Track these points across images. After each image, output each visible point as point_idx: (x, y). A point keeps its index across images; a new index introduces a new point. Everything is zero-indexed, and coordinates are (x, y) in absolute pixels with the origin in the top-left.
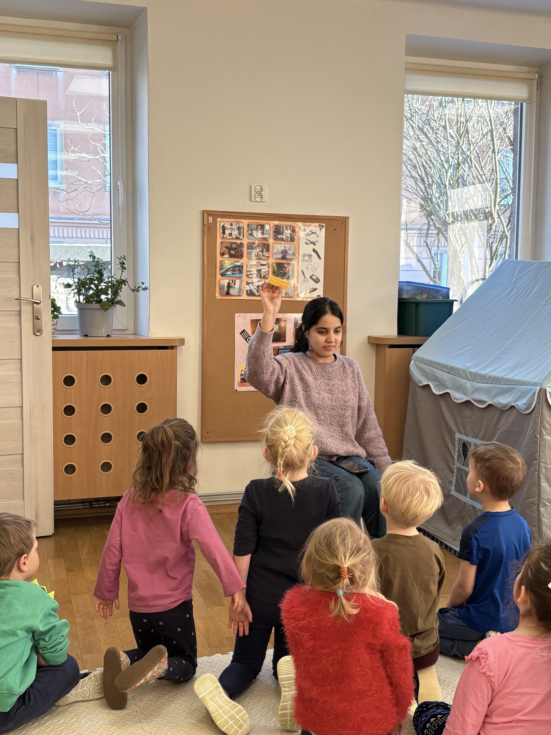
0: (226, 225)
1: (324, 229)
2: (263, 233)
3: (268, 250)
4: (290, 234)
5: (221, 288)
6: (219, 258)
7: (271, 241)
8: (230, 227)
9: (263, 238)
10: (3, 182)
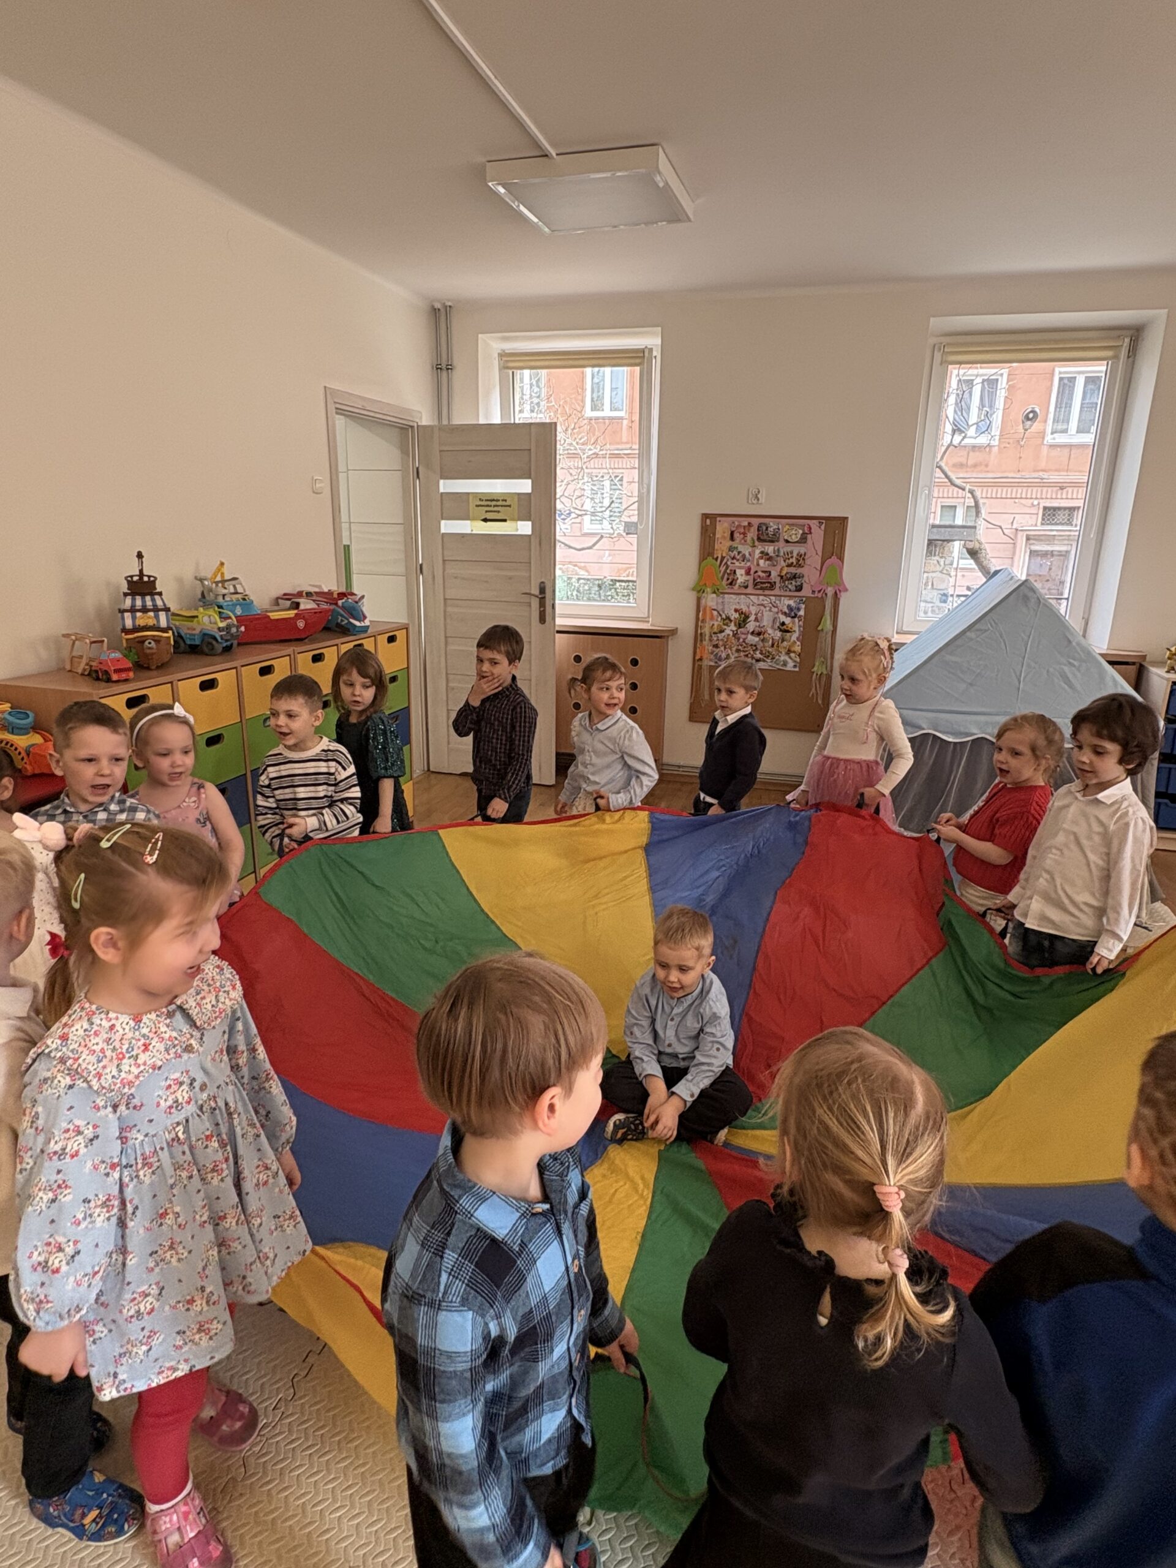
10: (521, 496)
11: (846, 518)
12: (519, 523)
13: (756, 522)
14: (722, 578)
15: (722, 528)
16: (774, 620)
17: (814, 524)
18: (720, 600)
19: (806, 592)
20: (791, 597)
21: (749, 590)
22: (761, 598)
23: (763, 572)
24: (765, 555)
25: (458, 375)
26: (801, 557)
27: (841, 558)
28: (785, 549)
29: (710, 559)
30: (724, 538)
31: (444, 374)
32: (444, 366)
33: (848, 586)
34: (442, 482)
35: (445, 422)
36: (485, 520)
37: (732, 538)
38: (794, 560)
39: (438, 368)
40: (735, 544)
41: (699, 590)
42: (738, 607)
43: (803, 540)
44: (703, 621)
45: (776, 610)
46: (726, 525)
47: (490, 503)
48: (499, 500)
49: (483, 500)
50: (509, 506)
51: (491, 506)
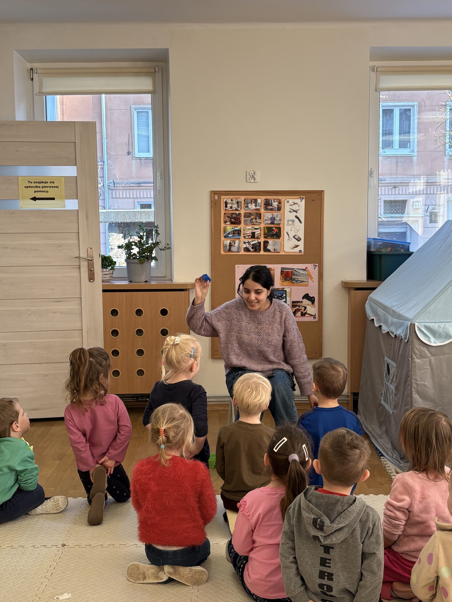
0: (227, 201)
1: (304, 200)
2: (256, 206)
3: (260, 218)
4: (277, 205)
5: (225, 246)
6: (223, 225)
7: (262, 211)
8: (231, 202)
9: (256, 209)
10: (67, 179)
12: (66, 200)
36: (34, 199)
47: (38, 185)
48: (47, 182)
49: (31, 183)
50: (56, 187)
51: (40, 187)
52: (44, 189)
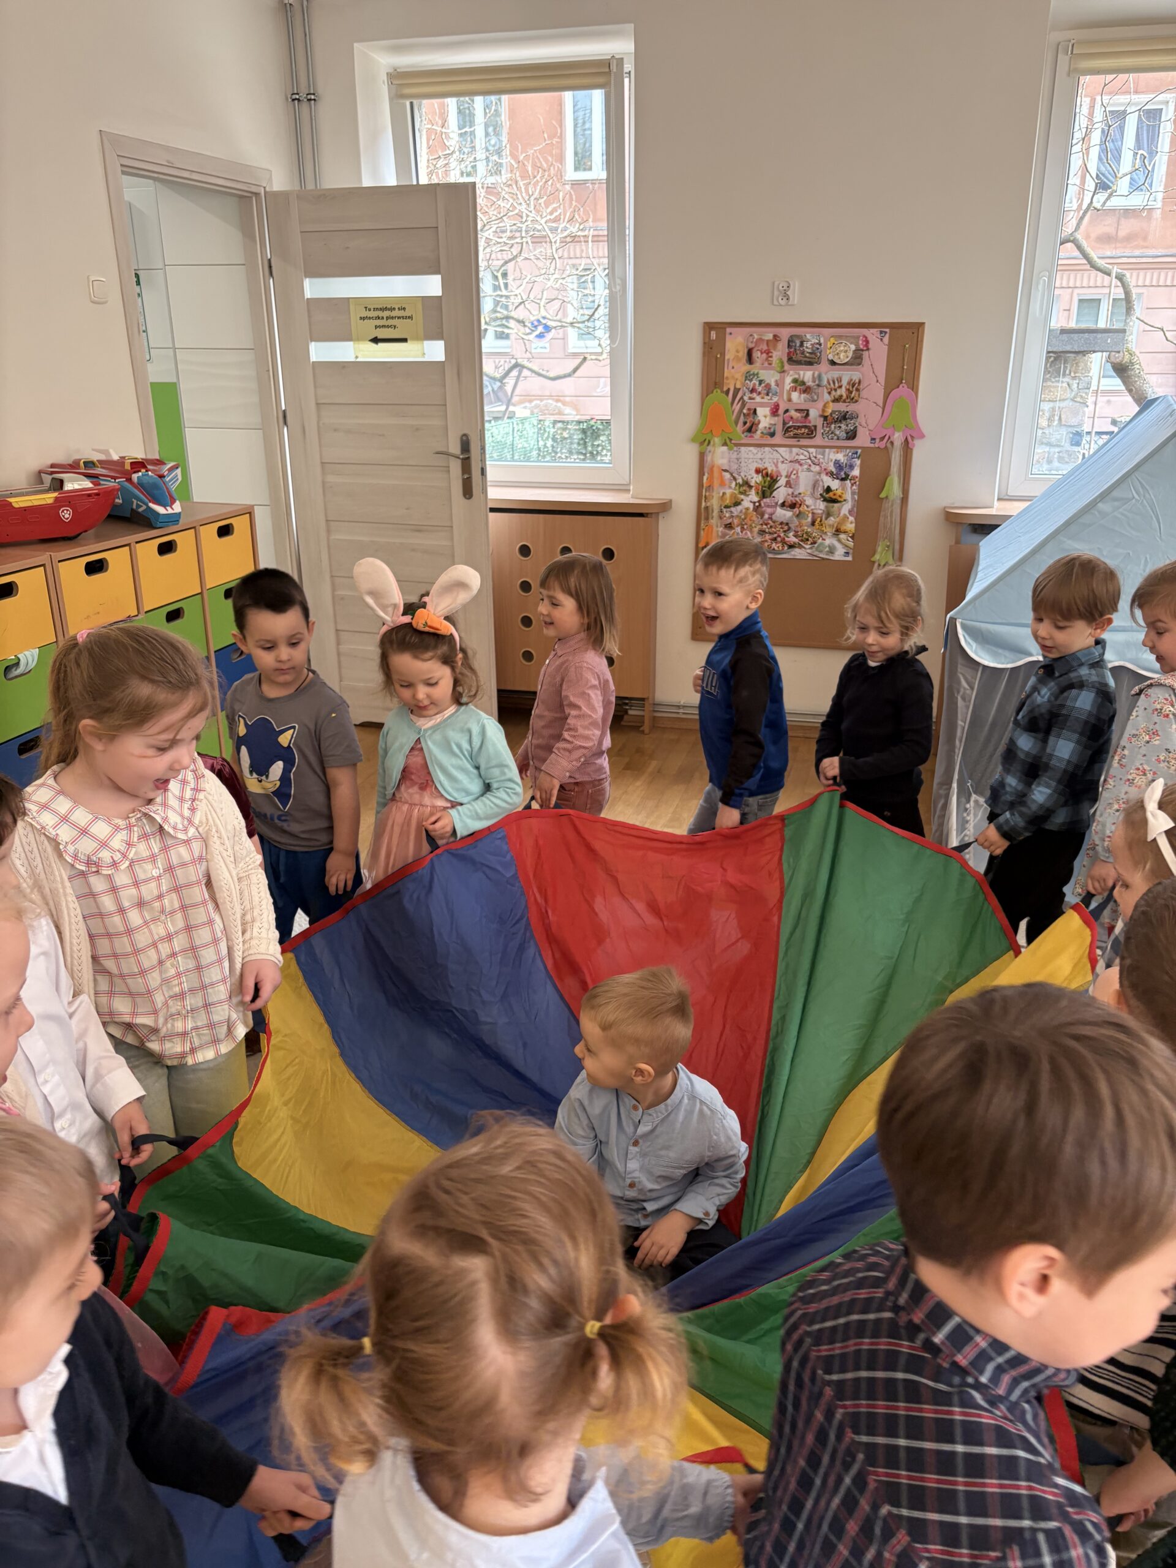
10: (427, 301)
11: (921, 325)
12: (426, 343)
13: (785, 333)
14: (736, 423)
15: (735, 344)
16: (815, 485)
17: (872, 335)
18: (735, 456)
19: (863, 439)
20: (839, 448)
21: (778, 439)
22: (795, 450)
23: (796, 410)
24: (800, 385)
25: (326, 111)
26: (855, 386)
27: (914, 387)
28: (829, 374)
29: (717, 394)
30: (738, 359)
31: (305, 106)
32: (303, 96)
33: (925, 430)
34: (307, 282)
35: (310, 186)
36: (376, 340)
37: (750, 359)
38: (843, 392)
39: (295, 99)
40: (754, 369)
41: (703, 441)
42: (761, 466)
43: (857, 359)
44: (710, 488)
45: (817, 468)
46: (740, 339)
47: (380, 314)
48: (394, 309)
49: (370, 310)
50: (409, 317)
51: (383, 318)
52: (390, 322)
